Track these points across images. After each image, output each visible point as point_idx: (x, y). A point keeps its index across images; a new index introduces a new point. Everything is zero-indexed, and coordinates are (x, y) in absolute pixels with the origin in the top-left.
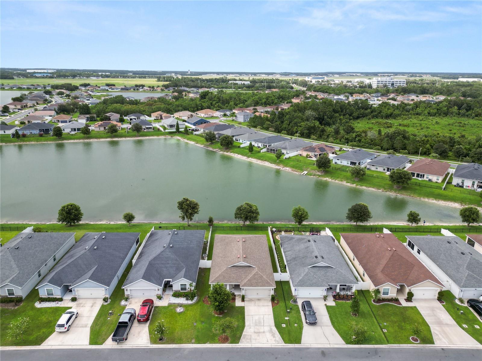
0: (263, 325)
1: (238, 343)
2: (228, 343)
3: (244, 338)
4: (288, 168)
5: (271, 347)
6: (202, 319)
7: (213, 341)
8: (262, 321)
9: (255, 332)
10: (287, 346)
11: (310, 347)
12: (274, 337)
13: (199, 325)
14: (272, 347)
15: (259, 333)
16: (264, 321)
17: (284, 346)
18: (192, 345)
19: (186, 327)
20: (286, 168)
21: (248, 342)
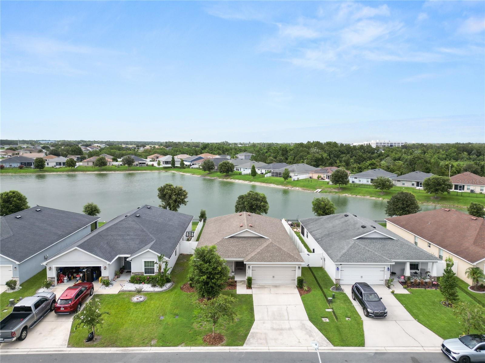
0: (287, 319)
1: (242, 345)
2: (223, 346)
3: (253, 337)
4: (298, 188)
5: (307, 351)
6: (176, 311)
7: (192, 342)
8: (286, 314)
9: (273, 329)
10: (339, 350)
11: (386, 351)
12: (311, 336)
13: (169, 319)
14: (310, 351)
15: (282, 329)
16: (288, 313)
17: (332, 350)
18: (150, 348)
19: (144, 321)
20: (295, 188)
21: (261, 344)
